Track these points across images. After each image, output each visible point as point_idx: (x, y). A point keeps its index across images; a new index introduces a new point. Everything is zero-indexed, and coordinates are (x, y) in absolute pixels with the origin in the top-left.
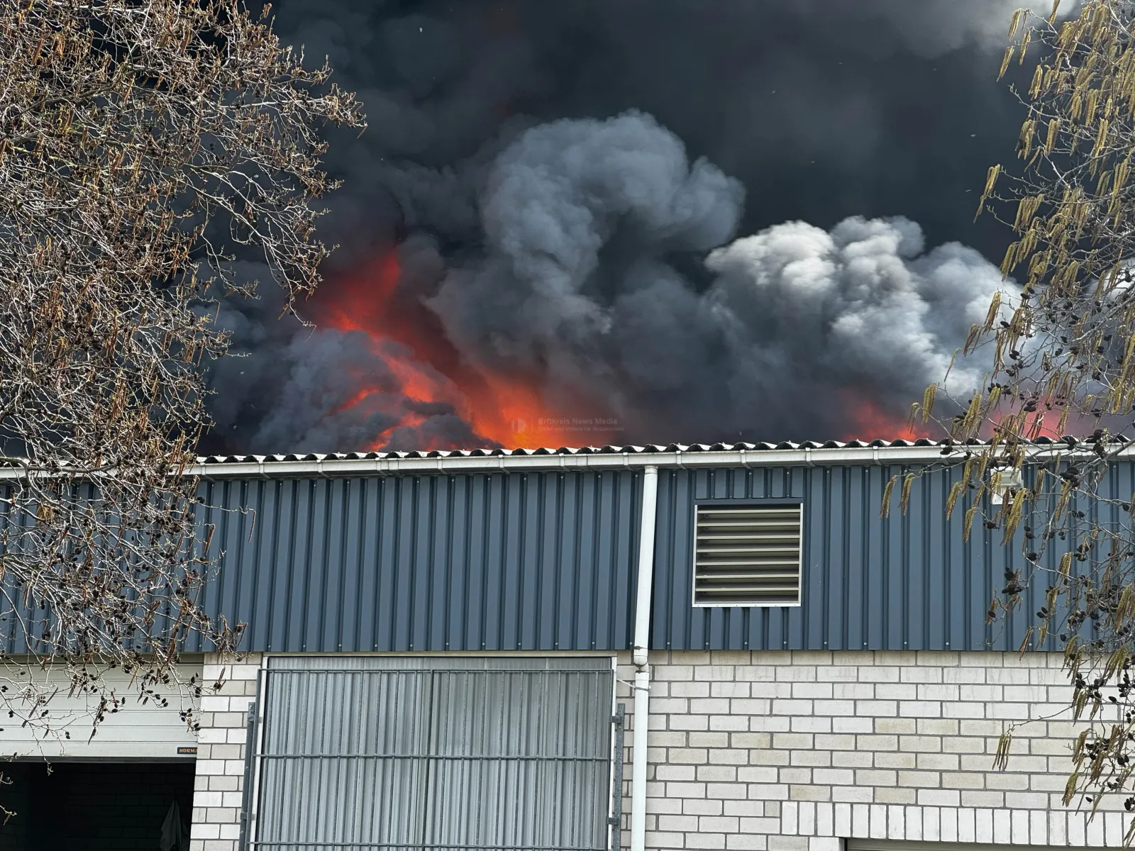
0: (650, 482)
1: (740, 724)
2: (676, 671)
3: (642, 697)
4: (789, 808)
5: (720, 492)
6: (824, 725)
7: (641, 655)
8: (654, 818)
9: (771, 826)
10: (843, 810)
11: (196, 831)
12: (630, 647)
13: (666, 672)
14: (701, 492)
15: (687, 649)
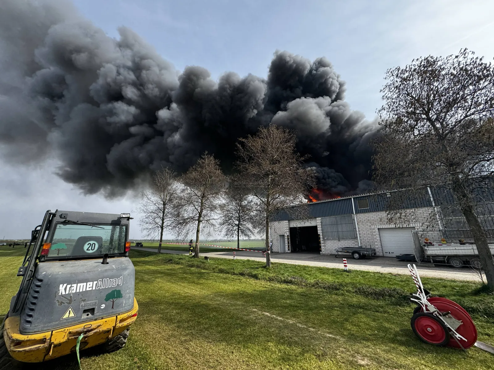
0: (352, 199)
1: (365, 219)
2: (358, 215)
3: (355, 218)
4: (372, 226)
5: (359, 199)
6: (374, 218)
7: (354, 214)
8: (359, 228)
9: (370, 228)
10: (377, 226)
11: (318, 231)
12: (353, 213)
13: (357, 215)
14: (357, 199)
15: (359, 213)
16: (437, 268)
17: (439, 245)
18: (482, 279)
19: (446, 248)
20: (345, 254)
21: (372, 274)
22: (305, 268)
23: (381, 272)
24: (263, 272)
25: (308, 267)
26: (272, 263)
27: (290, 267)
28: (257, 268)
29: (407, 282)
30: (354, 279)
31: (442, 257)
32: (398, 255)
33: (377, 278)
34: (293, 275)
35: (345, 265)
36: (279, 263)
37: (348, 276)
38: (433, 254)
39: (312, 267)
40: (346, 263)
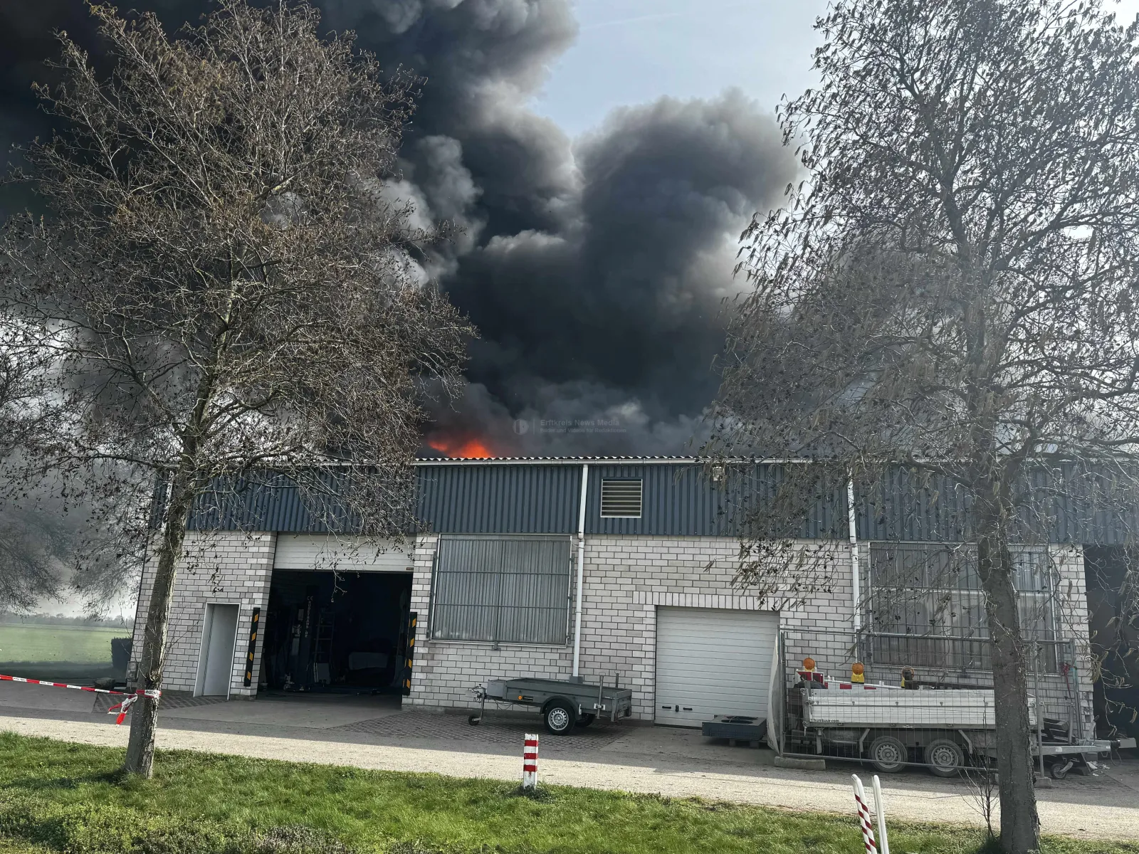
0: (585, 470)
1: (618, 561)
2: (594, 542)
3: (581, 551)
4: (636, 594)
5: (611, 474)
6: (649, 563)
7: (581, 535)
8: (585, 596)
9: (629, 600)
10: (656, 595)
11: (413, 599)
12: (577, 532)
13: (591, 542)
14: (604, 474)
15: (598, 533)
16: (835, 777)
17: (843, 687)
18: (988, 820)
19: (862, 701)
20: (517, 708)
21: (632, 805)
22: (337, 778)
23: (664, 794)
24: (103, 808)
25: (351, 773)
26: (159, 755)
27: (260, 777)
28: (65, 784)
29: (758, 837)
30: (563, 828)
31: (851, 734)
32: (710, 719)
33: (651, 822)
34: (279, 822)
35: (529, 762)
36: (198, 756)
37: (537, 814)
38: (828, 722)
39: (372, 776)
40: (532, 756)
